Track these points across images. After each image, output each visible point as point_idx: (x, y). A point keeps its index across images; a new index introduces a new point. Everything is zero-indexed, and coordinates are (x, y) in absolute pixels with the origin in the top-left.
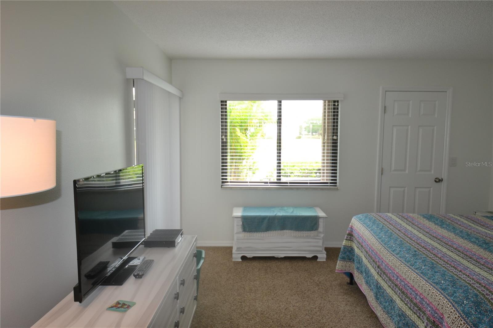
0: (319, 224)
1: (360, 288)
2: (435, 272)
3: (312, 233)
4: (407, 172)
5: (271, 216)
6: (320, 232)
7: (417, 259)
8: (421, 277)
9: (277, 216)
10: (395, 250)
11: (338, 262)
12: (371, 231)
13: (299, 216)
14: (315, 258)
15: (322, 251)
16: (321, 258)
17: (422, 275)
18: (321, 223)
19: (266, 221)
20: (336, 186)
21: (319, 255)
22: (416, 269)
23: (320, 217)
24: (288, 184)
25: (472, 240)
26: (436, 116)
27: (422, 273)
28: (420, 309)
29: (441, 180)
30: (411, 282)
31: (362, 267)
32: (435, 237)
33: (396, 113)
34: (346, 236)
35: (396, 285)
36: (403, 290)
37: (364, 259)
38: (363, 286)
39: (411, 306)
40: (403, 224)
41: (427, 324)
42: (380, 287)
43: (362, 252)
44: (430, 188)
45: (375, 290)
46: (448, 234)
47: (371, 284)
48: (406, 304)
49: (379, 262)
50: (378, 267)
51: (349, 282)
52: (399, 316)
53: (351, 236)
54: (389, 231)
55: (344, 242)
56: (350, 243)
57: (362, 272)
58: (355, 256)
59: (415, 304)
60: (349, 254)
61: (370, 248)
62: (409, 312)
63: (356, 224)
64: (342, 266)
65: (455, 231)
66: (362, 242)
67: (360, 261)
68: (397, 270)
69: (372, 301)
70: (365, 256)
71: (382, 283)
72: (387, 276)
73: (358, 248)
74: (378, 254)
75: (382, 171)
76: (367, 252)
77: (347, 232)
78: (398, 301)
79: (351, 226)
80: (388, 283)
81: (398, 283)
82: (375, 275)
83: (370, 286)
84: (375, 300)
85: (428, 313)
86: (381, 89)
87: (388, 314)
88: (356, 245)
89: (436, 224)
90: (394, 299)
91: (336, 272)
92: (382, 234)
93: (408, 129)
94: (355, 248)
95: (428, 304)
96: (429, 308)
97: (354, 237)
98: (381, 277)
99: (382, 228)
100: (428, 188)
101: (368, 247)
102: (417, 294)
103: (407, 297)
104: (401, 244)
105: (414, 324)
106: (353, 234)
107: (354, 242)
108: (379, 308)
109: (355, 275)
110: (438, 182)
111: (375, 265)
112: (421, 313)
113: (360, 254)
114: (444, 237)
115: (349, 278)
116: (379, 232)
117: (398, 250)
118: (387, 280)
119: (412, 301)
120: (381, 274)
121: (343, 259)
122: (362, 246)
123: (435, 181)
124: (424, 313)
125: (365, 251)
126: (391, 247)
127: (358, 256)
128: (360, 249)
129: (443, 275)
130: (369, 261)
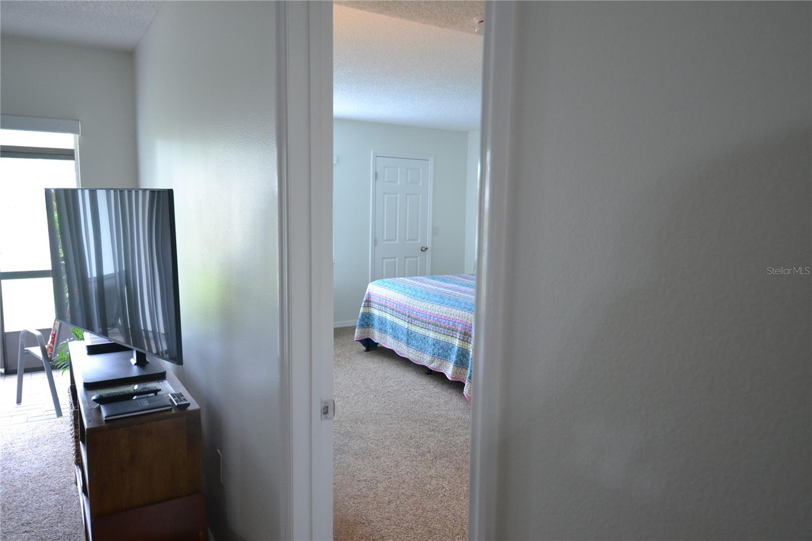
4: (397, 242)
7: (444, 299)
8: (452, 308)
10: (424, 298)
11: (357, 330)
12: (396, 291)
22: (446, 304)
26: (421, 184)
27: (451, 306)
28: (453, 330)
29: (427, 249)
30: (444, 314)
31: (386, 326)
32: (447, 288)
33: (386, 180)
34: (363, 303)
35: (429, 323)
36: (437, 324)
37: (389, 317)
38: (389, 343)
39: (444, 332)
40: (418, 283)
41: (460, 336)
42: (411, 332)
43: (386, 312)
44: (417, 257)
45: (405, 339)
46: (454, 286)
47: (399, 335)
48: (440, 333)
49: (409, 312)
50: (409, 317)
51: (365, 350)
52: (434, 345)
53: (368, 303)
54: (412, 288)
55: (362, 310)
56: (367, 310)
57: (386, 331)
58: (375, 320)
59: (448, 329)
60: (367, 321)
61: (397, 304)
62: (442, 338)
63: (375, 289)
64: (361, 333)
65: (457, 284)
66: (386, 303)
67: (382, 322)
68: (430, 311)
69: (402, 349)
70: (390, 314)
71: (414, 328)
72: (419, 320)
73: (380, 310)
74: (407, 307)
75: (375, 242)
76: (393, 310)
77: (365, 299)
78: (432, 335)
79: (369, 293)
80: (420, 325)
81: (431, 320)
82: (405, 325)
83: (398, 338)
84: (405, 347)
85: (460, 329)
86: (372, 153)
87: (422, 350)
88: (378, 308)
89: (441, 281)
90: (427, 335)
91: (355, 340)
92: (407, 290)
93: (397, 197)
94: (375, 312)
95: (459, 323)
96: (461, 325)
97: (373, 302)
98: (411, 324)
99: (404, 287)
100: (415, 257)
101: (395, 305)
102: (450, 321)
103: (441, 327)
104: (427, 294)
105: (447, 344)
106: (372, 299)
107: (372, 307)
108: (411, 350)
109: (377, 337)
110: (424, 251)
111: (404, 316)
112: (454, 332)
113: (384, 315)
114: (453, 287)
115: (365, 346)
116: (403, 289)
117: (427, 297)
118: (419, 324)
119: (445, 328)
120: (412, 321)
121: (362, 326)
122: (386, 307)
123: (422, 250)
124: (457, 331)
125: (391, 309)
126: (420, 297)
127: (380, 318)
128: (383, 311)
129: (466, 303)
130: (396, 317)
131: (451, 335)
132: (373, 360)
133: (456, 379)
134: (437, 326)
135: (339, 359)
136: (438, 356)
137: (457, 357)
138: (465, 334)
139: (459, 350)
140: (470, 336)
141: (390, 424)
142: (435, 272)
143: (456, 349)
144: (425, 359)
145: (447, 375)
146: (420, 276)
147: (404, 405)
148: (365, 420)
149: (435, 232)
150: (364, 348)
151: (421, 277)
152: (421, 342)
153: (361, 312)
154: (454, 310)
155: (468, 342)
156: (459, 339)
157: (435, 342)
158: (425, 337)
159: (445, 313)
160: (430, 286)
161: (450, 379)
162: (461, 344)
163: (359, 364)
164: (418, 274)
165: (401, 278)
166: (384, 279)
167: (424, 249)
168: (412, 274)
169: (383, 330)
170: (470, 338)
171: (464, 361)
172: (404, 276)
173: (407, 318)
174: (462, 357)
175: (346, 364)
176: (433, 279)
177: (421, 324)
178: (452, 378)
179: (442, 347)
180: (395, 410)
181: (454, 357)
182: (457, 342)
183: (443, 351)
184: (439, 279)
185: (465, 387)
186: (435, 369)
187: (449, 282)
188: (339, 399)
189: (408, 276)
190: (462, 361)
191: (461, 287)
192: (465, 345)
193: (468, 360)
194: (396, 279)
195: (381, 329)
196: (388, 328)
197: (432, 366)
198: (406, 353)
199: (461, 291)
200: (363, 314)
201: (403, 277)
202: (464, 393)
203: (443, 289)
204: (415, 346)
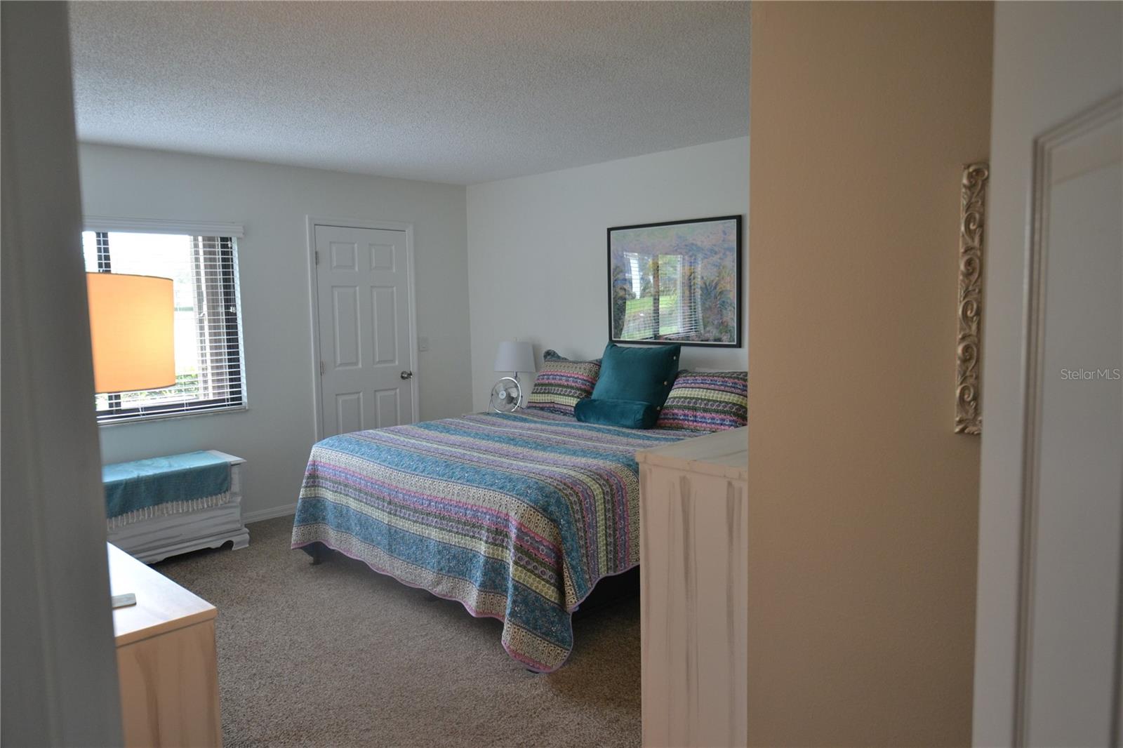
0: (231, 478)
1: (349, 555)
2: (484, 475)
3: (220, 499)
4: (360, 366)
5: (130, 479)
6: (234, 494)
7: (453, 469)
8: (469, 485)
9: (142, 477)
10: (416, 468)
11: (295, 529)
12: (363, 456)
13: (190, 469)
14: (228, 545)
15: (240, 530)
16: (239, 543)
17: (468, 483)
18: (236, 476)
19: (119, 491)
20: (241, 404)
21: (234, 539)
22: (459, 479)
23: (232, 463)
24: (139, 411)
25: (495, 439)
26: (394, 270)
27: (468, 481)
28: (474, 526)
29: (411, 374)
30: (455, 498)
31: (348, 520)
32: (453, 445)
33: (335, 264)
34: (304, 481)
35: (428, 514)
36: (443, 515)
37: (353, 504)
38: (356, 549)
39: (458, 529)
40: (402, 439)
41: (488, 537)
42: (395, 531)
43: (347, 495)
44: (396, 389)
45: (385, 542)
46: (465, 439)
47: (374, 536)
48: (450, 531)
49: (389, 495)
50: (390, 503)
51: (312, 562)
52: (439, 552)
53: (314, 479)
54: (393, 449)
55: (302, 493)
56: (312, 492)
57: (348, 529)
58: (328, 508)
59: (465, 524)
60: (313, 511)
61: (367, 482)
62: (455, 540)
63: (323, 453)
64: (303, 535)
65: (469, 435)
66: (346, 478)
67: (341, 512)
68: (429, 493)
69: (380, 561)
70: (354, 499)
71: (401, 524)
72: (408, 509)
73: (336, 492)
74: (386, 486)
75: (322, 369)
76: (360, 491)
77: (307, 473)
78: (434, 534)
79: (314, 461)
80: (411, 518)
81: (433, 509)
82: (384, 518)
83: (373, 541)
84: (386, 557)
85: (486, 522)
86: (307, 220)
87: (417, 561)
88: (331, 488)
89: (441, 432)
90: (427, 535)
91: (292, 548)
92: (384, 455)
93: (355, 292)
94: (328, 495)
95: (485, 513)
96: (488, 517)
97: (322, 478)
98: (395, 515)
99: (378, 449)
100: (392, 389)
101: (362, 482)
102: (466, 509)
103: (450, 520)
104: (422, 460)
105: (465, 551)
106: (320, 473)
107: (322, 487)
108: (398, 563)
109: (333, 539)
110: (407, 378)
111: (381, 503)
112: (476, 529)
113: (343, 500)
114: (464, 443)
115: (312, 556)
116: (377, 453)
117: (421, 466)
118: (409, 515)
119: (459, 522)
120: (396, 511)
121: (304, 521)
122: (346, 486)
123: (402, 377)
124: (481, 527)
125: (355, 490)
126: (409, 467)
127: (336, 506)
128: (341, 493)
129: (494, 475)
130: (366, 503)
131: (472, 534)
132: (328, 582)
133: (486, 614)
134: (443, 518)
135: (264, 586)
136: (449, 571)
137: (485, 574)
138: (498, 532)
139: (486, 562)
140: (506, 536)
141: (368, 730)
142: (428, 415)
143: (482, 560)
144: (426, 579)
145: (467, 607)
146: (401, 424)
147: (392, 677)
148: (315, 728)
149: (421, 347)
150: (310, 559)
151: (405, 427)
152: (414, 547)
153: (301, 497)
154: (473, 490)
155: (503, 547)
156: (486, 542)
157: (440, 548)
158: (422, 539)
159: (458, 496)
160: (424, 444)
161: (473, 615)
162: (491, 551)
163: (301, 595)
164: (399, 422)
165: (371, 431)
166: (341, 436)
167: (406, 376)
168: (388, 421)
169: (343, 527)
170: (506, 539)
171: (497, 581)
172: (376, 427)
173: (386, 505)
174: (493, 575)
175: (277, 598)
176: (428, 427)
177: (414, 517)
178: (477, 612)
179: (454, 556)
180: (374, 694)
181: (478, 574)
182: (482, 548)
183: (457, 564)
184: (436, 428)
185: (504, 631)
186: (445, 596)
187: (456, 432)
188: (263, 682)
189: (383, 426)
190: (494, 582)
191: (478, 442)
192: (498, 553)
193: (505, 579)
194: (363, 433)
195: (339, 526)
196: (353, 524)
197: (438, 590)
198: (388, 567)
199: (479, 449)
200: (305, 500)
201: (372, 429)
202: (502, 642)
203: (448, 448)
204: (403, 555)
